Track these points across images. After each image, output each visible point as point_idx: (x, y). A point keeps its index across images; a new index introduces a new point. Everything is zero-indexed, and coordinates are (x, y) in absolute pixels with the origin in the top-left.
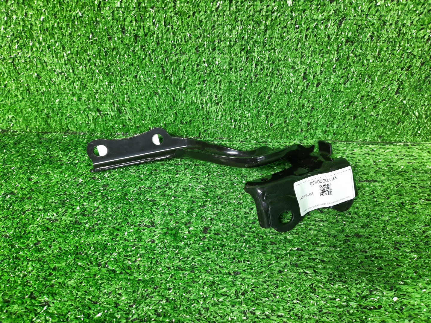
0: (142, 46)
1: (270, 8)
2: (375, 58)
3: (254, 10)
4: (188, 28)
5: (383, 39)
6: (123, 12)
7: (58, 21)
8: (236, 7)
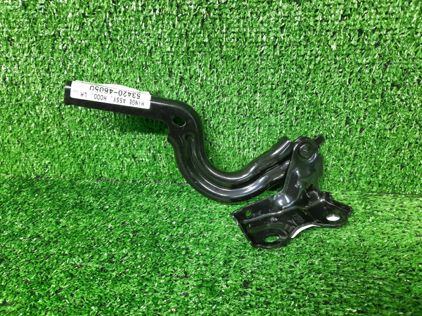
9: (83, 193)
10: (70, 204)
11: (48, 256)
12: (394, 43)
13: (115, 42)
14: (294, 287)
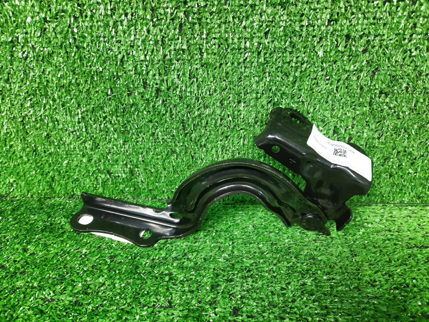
9: (54, 214)
10: (39, 228)
11: (14, 290)
12: (382, 49)
13: (81, 50)
14: (287, 312)
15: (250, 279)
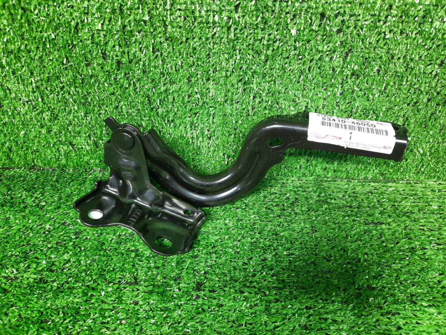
0: (126, 74)
1: (272, 37)
2: (381, 93)
3: (254, 38)
4: (180, 55)
5: (391, 73)
6: (105, 36)
7: (26, 42)
8: (235, 35)
15: (214, 255)
